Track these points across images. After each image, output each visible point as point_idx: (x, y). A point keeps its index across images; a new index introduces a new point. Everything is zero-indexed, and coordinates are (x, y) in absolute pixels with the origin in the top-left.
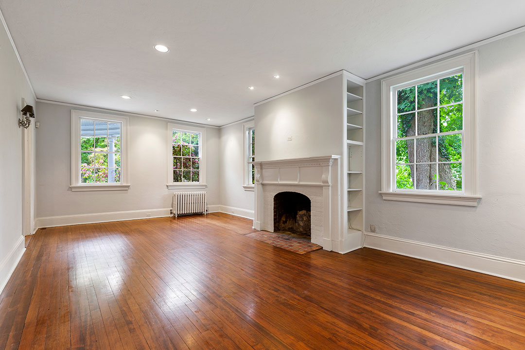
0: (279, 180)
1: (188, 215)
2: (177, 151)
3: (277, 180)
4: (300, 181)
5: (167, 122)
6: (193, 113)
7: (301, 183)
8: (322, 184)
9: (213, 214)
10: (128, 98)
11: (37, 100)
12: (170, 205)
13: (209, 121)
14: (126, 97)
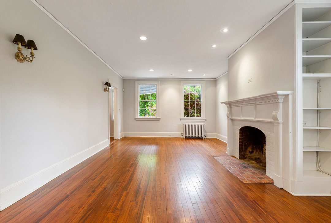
0: (241, 116)
1: (194, 138)
2: (186, 97)
3: (240, 117)
4: (256, 117)
5: (180, 81)
6: (190, 72)
7: (257, 119)
8: (272, 120)
9: (209, 139)
10: (153, 70)
11: (123, 79)
12: (182, 131)
13: (205, 76)
14: (151, 70)
